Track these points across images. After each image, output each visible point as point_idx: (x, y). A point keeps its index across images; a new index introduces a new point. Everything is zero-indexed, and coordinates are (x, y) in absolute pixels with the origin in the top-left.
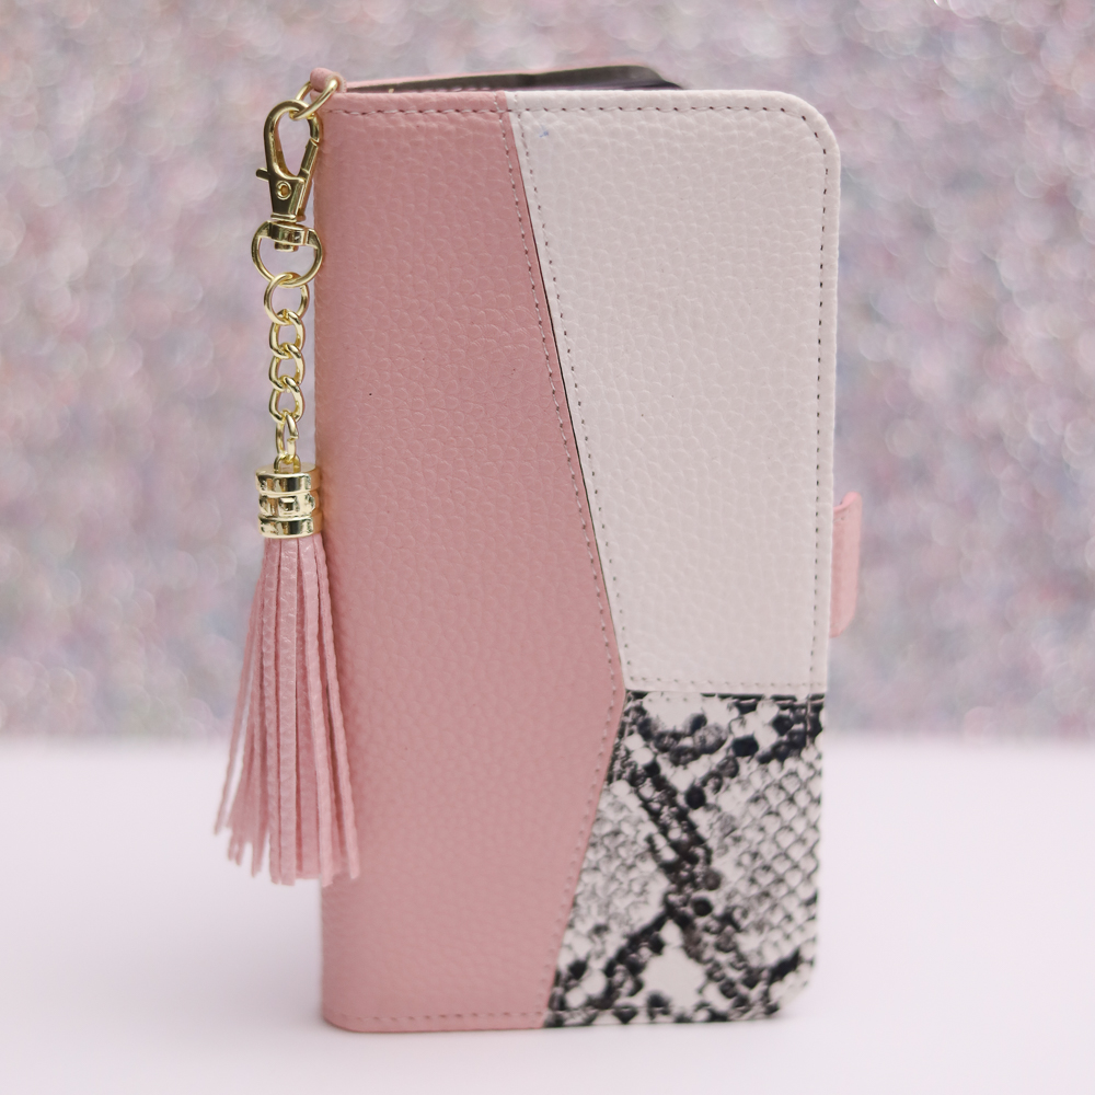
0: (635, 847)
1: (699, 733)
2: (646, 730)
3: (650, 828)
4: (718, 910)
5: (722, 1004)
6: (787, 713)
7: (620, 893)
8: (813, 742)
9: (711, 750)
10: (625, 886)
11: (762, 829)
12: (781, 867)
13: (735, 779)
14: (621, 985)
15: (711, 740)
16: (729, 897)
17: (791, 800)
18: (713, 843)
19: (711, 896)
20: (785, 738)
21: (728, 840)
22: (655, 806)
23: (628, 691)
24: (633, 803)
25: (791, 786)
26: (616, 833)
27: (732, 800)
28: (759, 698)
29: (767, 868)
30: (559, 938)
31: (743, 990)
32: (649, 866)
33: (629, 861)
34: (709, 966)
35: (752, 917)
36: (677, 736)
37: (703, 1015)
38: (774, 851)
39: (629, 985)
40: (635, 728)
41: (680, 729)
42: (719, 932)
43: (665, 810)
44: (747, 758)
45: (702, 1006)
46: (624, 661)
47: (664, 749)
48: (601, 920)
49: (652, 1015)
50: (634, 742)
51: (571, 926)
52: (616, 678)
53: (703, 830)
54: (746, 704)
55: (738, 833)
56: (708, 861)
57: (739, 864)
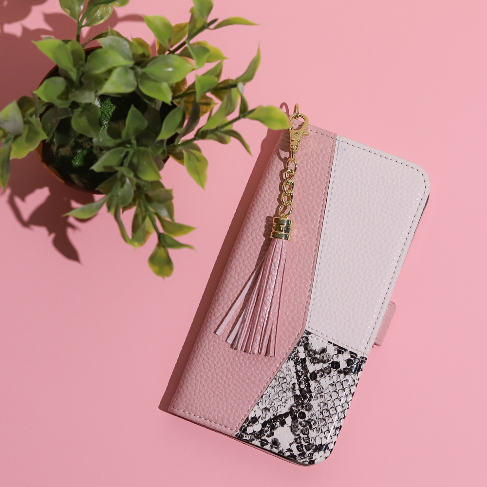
0: (288, 386)
1: (322, 355)
2: (306, 346)
3: (295, 381)
4: (307, 419)
5: (296, 452)
6: (353, 359)
7: (277, 400)
8: (357, 373)
9: (324, 362)
10: (280, 398)
11: (331, 396)
12: (332, 412)
13: (328, 375)
14: (266, 432)
15: (325, 358)
16: (312, 415)
17: (344, 390)
18: (313, 394)
19: (306, 413)
20: (349, 367)
21: (319, 395)
22: (300, 374)
23: (306, 330)
24: (293, 370)
25: (346, 385)
26: (284, 378)
27: (325, 382)
28: (346, 350)
29: (328, 410)
30: (253, 406)
31: (305, 450)
32: (290, 394)
33: (284, 390)
34: (297, 437)
35: (317, 426)
36: (315, 353)
37: (288, 454)
38: (332, 405)
39: (268, 433)
40: (303, 344)
41: (317, 351)
42: (304, 426)
43: (303, 376)
44: (335, 370)
45: (289, 450)
46: (308, 321)
47: (310, 356)
48: (268, 407)
49: (272, 447)
50: (301, 349)
51: (258, 404)
52: (304, 324)
53: (312, 389)
54: (340, 350)
55: (323, 394)
56: (310, 400)
57: (319, 405)
